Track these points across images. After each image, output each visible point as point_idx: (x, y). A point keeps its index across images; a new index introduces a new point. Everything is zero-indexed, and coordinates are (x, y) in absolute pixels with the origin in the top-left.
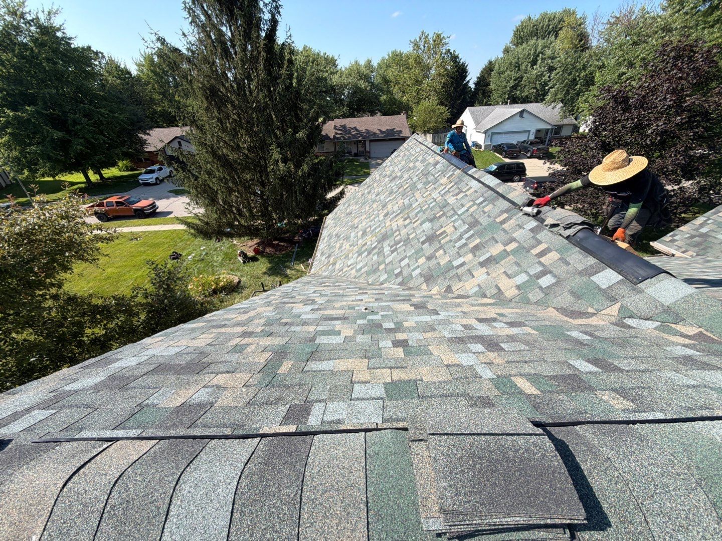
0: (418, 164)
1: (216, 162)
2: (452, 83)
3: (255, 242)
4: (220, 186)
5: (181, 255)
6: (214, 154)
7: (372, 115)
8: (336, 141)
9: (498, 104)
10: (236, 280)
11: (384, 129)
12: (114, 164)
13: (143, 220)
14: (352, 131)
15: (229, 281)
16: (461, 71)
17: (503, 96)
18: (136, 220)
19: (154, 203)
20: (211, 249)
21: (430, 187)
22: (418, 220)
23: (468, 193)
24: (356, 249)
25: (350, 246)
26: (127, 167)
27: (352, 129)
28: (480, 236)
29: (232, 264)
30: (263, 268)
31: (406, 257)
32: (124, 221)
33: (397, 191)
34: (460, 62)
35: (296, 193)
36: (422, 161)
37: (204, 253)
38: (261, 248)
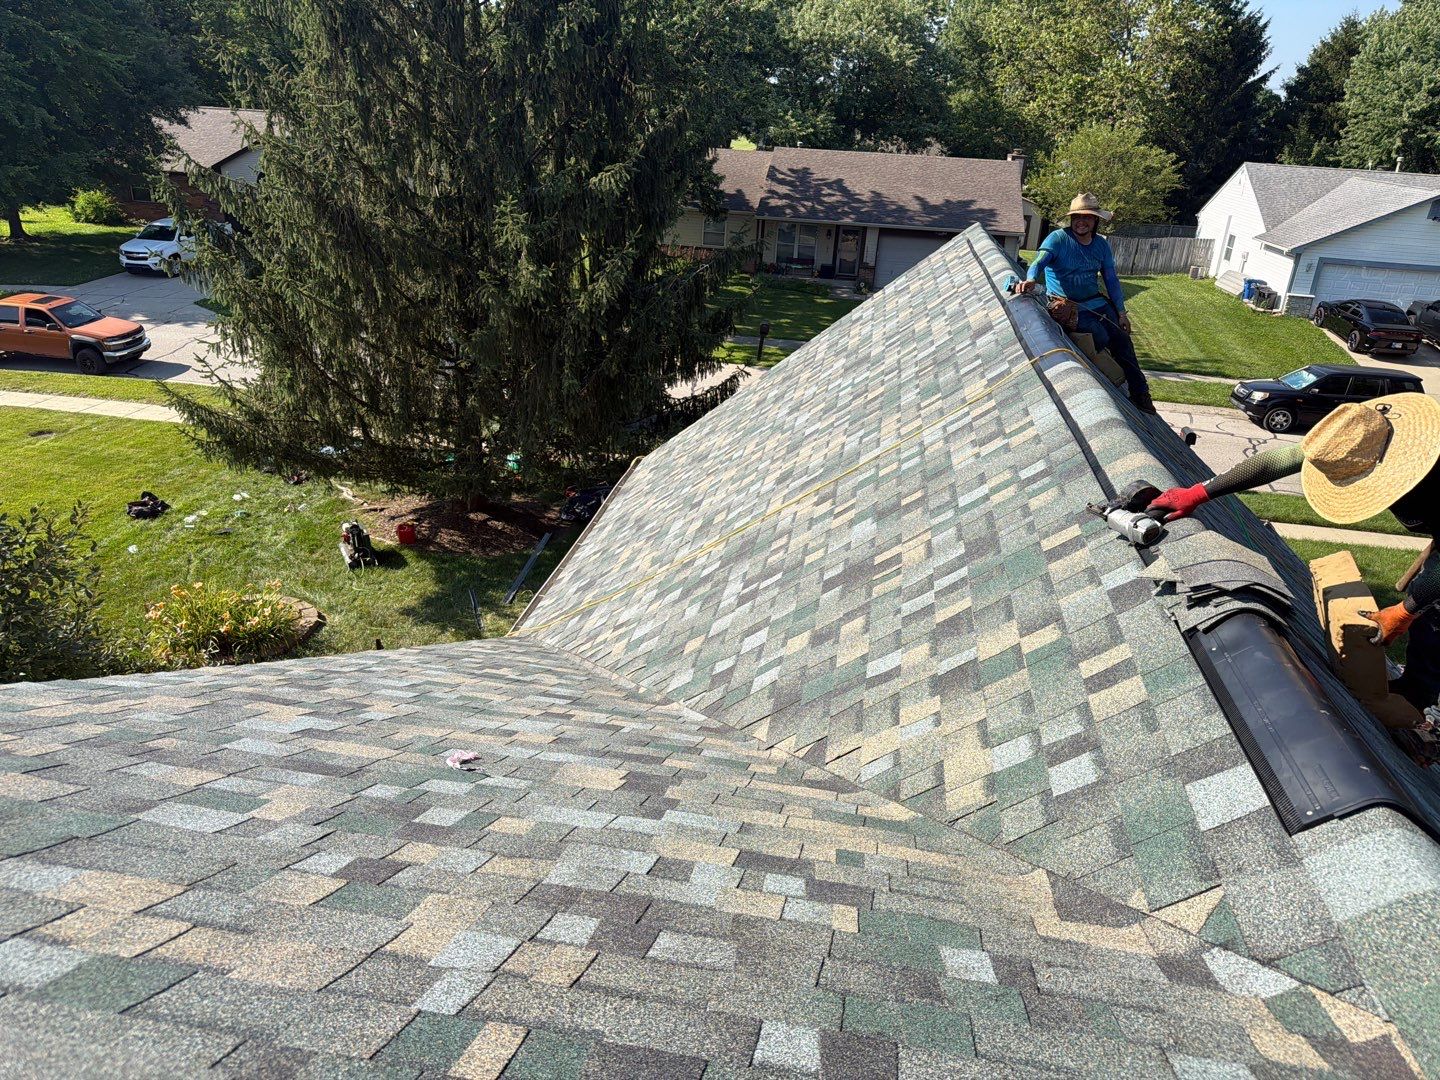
0: (939, 324)
1: (322, 228)
2: (1206, 75)
3: (411, 507)
4: (319, 304)
5: (165, 506)
6: (321, 204)
7: (912, 150)
8: (766, 217)
9: (1362, 166)
10: (310, 617)
11: (935, 198)
12: (62, 198)
13: (92, 378)
14: (826, 191)
15: (284, 616)
16: (1247, 42)
17: (1385, 141)
18: (71, 376)
19: (140, 329)
20: (263, 505)
21: (935, 403)
22: (852, 507)
23: (1016, 440)
24: (661, 573)
25: (654, 562)
26: (98, 209)
27: (829, 185)
28: (976, 591)
29: (315, 562)
30: (408, 594)
31: (766, 622)
32: (35, 373)
33: (847, 406)
34: (1240, 12)
35: (561, 364)
36: (953, 318)
37: (237, 514)
38: (424, 528)
